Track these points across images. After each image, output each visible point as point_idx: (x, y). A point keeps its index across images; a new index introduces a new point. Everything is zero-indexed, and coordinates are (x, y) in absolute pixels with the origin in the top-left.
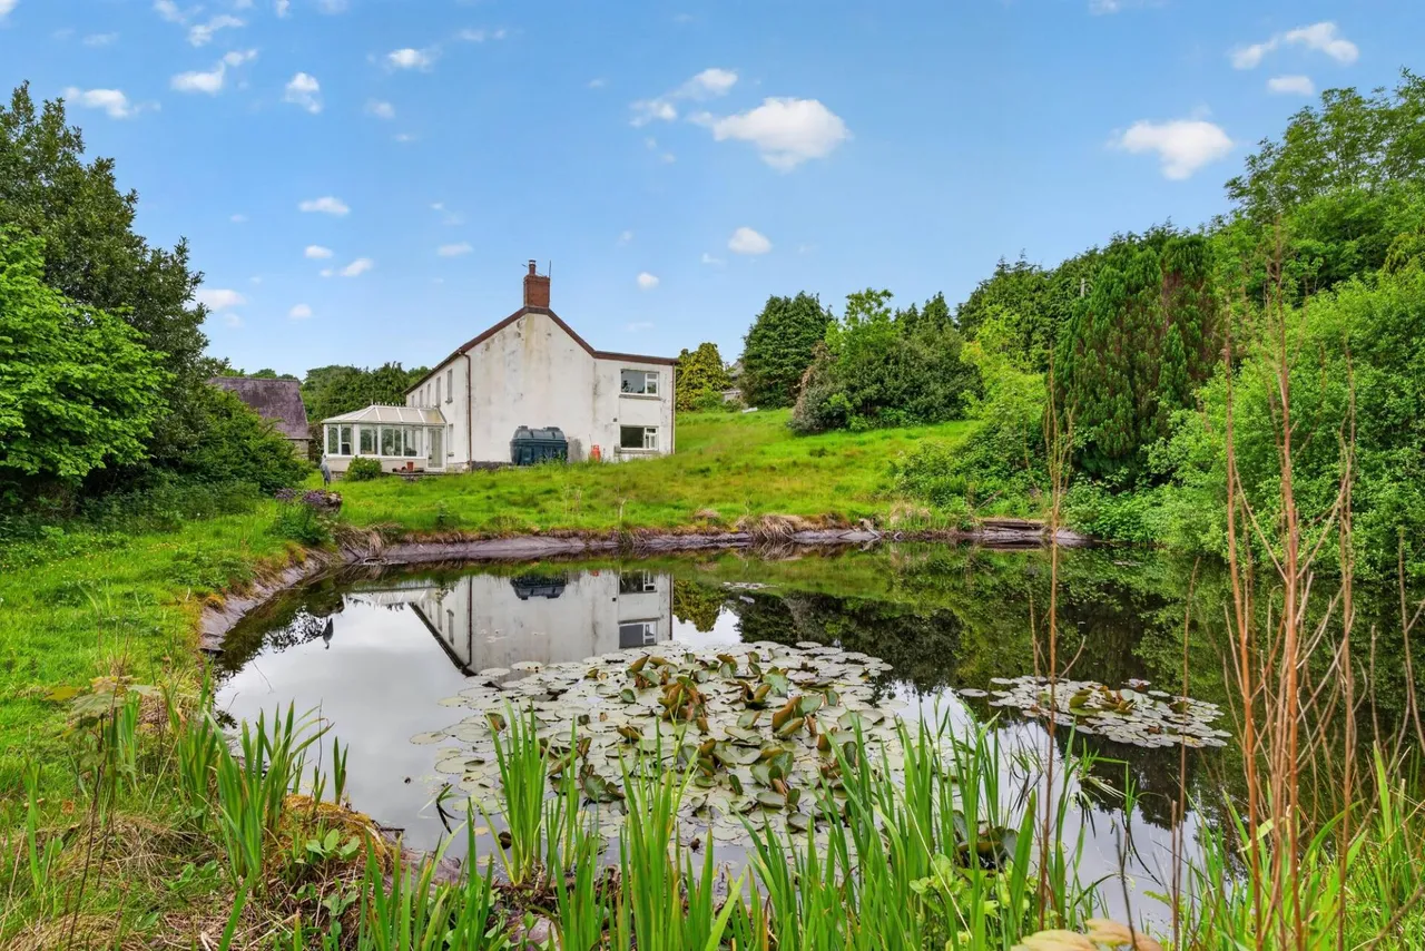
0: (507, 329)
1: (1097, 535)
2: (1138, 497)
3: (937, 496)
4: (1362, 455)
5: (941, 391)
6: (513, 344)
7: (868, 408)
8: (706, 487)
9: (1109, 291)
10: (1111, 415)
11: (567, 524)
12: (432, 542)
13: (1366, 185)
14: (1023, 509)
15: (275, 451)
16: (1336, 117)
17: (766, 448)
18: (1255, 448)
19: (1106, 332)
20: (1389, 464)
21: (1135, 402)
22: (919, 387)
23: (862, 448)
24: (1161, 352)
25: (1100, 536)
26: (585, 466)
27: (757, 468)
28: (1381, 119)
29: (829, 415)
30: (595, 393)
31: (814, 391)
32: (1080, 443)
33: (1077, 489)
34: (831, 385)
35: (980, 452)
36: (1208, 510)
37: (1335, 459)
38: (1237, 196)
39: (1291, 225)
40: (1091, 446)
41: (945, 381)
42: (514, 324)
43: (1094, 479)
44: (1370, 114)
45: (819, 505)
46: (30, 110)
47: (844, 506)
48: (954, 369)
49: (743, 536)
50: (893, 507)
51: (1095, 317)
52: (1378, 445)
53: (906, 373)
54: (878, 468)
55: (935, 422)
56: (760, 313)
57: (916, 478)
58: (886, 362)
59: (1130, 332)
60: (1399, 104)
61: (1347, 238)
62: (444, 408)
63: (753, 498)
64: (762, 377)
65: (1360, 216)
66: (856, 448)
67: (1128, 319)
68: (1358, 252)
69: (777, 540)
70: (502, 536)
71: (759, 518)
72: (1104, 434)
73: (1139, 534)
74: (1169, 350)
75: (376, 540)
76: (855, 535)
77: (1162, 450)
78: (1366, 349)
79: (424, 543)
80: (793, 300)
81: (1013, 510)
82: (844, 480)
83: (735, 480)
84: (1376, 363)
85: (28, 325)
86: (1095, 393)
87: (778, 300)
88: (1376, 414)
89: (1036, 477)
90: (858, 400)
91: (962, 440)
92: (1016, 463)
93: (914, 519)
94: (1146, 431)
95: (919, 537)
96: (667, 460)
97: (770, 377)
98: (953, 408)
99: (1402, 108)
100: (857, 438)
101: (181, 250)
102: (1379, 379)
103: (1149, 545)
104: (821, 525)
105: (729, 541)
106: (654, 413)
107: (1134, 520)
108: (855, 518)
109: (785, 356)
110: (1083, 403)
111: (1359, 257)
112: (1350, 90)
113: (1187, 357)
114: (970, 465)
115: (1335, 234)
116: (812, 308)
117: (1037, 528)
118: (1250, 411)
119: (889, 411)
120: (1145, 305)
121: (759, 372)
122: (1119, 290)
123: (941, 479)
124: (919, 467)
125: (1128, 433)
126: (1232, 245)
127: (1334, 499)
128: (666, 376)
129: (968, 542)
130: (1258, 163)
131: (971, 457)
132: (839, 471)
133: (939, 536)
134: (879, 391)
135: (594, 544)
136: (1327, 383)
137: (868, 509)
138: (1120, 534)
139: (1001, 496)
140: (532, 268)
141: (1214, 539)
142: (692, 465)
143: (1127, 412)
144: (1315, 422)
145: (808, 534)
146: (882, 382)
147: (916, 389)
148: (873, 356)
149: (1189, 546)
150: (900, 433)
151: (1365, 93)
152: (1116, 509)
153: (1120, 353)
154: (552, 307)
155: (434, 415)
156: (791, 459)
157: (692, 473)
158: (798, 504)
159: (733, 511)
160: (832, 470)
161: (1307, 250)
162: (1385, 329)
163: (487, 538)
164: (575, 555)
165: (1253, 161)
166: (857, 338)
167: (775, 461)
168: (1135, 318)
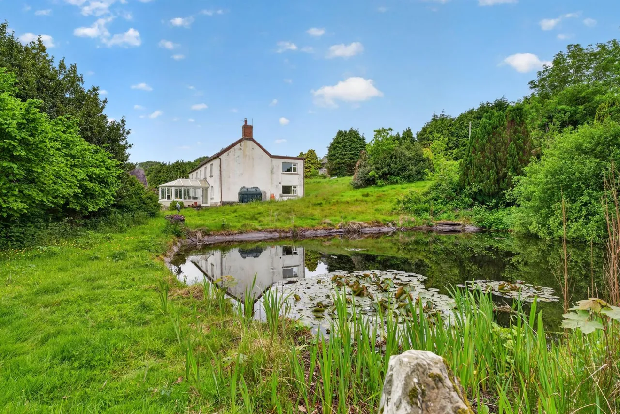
0: (236, 147)
1: (484, 227)
2: (501, 212)
3: (417, 212)
4: (592, 193)
5: (414, 169)
6: (238, 153)
7: (384, 176)
8: (322, 210)
9: (485, 129)
10: (488, 178)
11: (272, 227)
12: (220, 235)
13: (586, 83)
14: (453, 217)
15: (151, 199)
16: (573, 55)
17: (343, 194)
18: (549, 191)
19: (484, 146)
20: (604, 197)
21: (498, 173)
22: (405, 167)
23: (384, 193)
24: (507, 153)
25: (486, 228)
26: (270, 202)
27: (341, 202)
28: (591, 56)
29: (368, 180)
30: (272, 172)
31: (362, 170)
32: (475, 189)
33: (475, 208)
34: (369, 167)
35: (434, 194)
36: (531, 216)
37: (582, 195)
38: (533, 88)
39: (555, 99)
40: (480, 191)
41: (416, 165)
42: (239, 145)
43: (482, 205)
44: (586, 54)
45: (370, 217)
46: (65, 68)
47: (380, 218)
48: (419, 159)
49: (342, 230)
50: (400, 217)
51: (480, 139)
52: (599, 189)
53: (400, 162)
54: (391, 201)
55: (412, 182)
56: (334, 137)
57: (408, 205)
58: (391, 158)
59: (495, 145)
60: (598, 50)
61: (579, 104)
62: (209, 179)
63: (343, 215)
64: (336, 164)
65: (584, 96)
66: (381, 193)
67: (493, 140)
68: (584, 110)
69: (354, 232)
70: (247, 232)
71: (347, 223)
72: (486, 186)
73: (501, 227)
74: (511, 151)
75: (199, 234)
76: (385, 229)
77: (511, 192)
78: (592, 151)
79: (217, 235)
80: (348, 132)
81: (449, 217)
82: (379, 207)
83: (333, 207)
84: (596, 157)
85: (79, 154)
86: (481, 170)
87: (342, 131)
88: (597, 177)
89: (457, 204)
90: (380, 173)
91: (426, 190)
92: (449, 198)
93: (409, 222)
94: (503, 185)
95: (411, 229)
96: (302, 200)
97: (339, 163)
98: (420, 176)
99: (599, 52)
100: (381, 189)
101: (123, 121)
102: (598, 164)
103: (506, 232)
104: (372, 225)
105: (336, 232)
106: (296, 180)
107: (500, 221)
108: (385, 222)
109: (345, 155)
110: (476, 174)
111: (584, 112)
112: (578, 45)
113: (518, 154)
114: (430, 199)
115: (575, 103)
116: (356, 135)
117: (459, 225)
118: (547, 177)
119: (393, 177)
120: (500, 134)
121: (335, 162)
122: (489, 128)
123: (418, 205)
124: (409, 201)
125: (495, 186)
126: (532, 108)
127: (582, 211)
128: (300, 165)
129: (431, 231)
130: (542, 74)
131: (430, 196)
132: (375, 203)
133: (420, 229)
134: (389, 169)
135: (283, 234)
136: (576, 165)
137: (390, 218)
138: (494, 227)
139: (444, 212)
140: (246, 122)
141: (535, 228)
142: (314, 201)
143: (494, 177)
144: (573, 181)
145: (367, 229)
146: (390, 165)
147: (404, 169)
148: (386, 155)
149: (524, 231)
150: (398, 186)
151: (584, 46)
152: (491, 217)
153: (491, 154)
154: (254, 137)
155: (204, 182)
156: (355, 198)
157: (315, 205)
158: (361, 217)
159: (336, 220)
160: (373, 203)
161: (563, 110)
162: (599, 144)
163: (241, 233)
164: (275, 239)
165: (539, 73)
166: (379, 148)
167: (349, 199)
168: (496, 140)
